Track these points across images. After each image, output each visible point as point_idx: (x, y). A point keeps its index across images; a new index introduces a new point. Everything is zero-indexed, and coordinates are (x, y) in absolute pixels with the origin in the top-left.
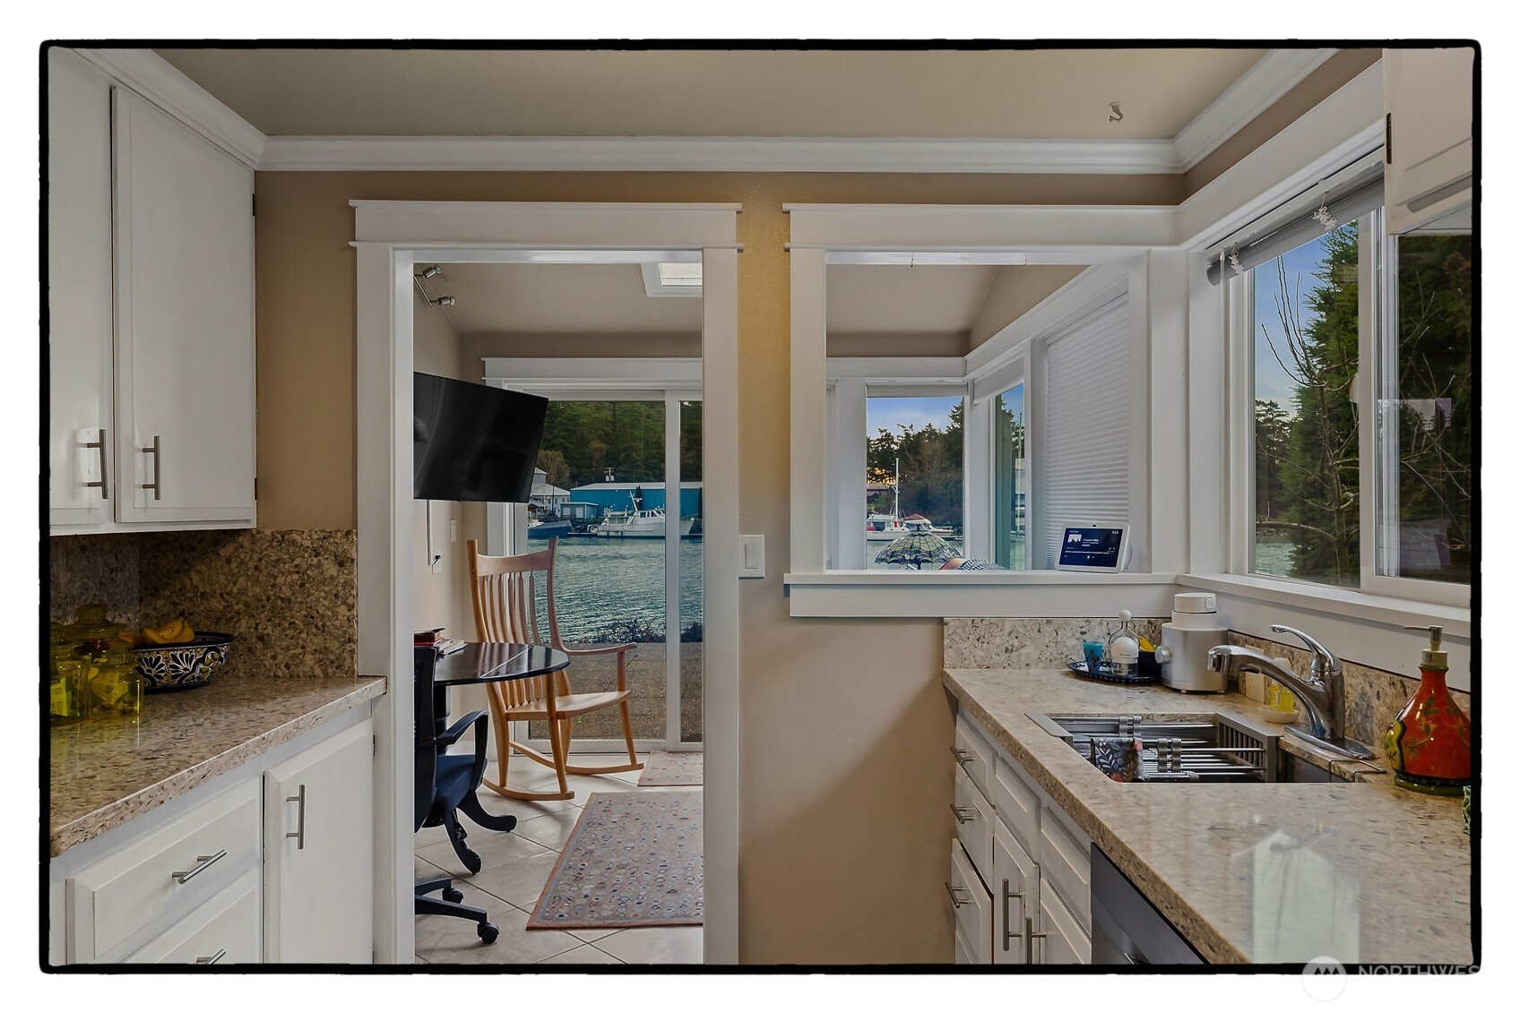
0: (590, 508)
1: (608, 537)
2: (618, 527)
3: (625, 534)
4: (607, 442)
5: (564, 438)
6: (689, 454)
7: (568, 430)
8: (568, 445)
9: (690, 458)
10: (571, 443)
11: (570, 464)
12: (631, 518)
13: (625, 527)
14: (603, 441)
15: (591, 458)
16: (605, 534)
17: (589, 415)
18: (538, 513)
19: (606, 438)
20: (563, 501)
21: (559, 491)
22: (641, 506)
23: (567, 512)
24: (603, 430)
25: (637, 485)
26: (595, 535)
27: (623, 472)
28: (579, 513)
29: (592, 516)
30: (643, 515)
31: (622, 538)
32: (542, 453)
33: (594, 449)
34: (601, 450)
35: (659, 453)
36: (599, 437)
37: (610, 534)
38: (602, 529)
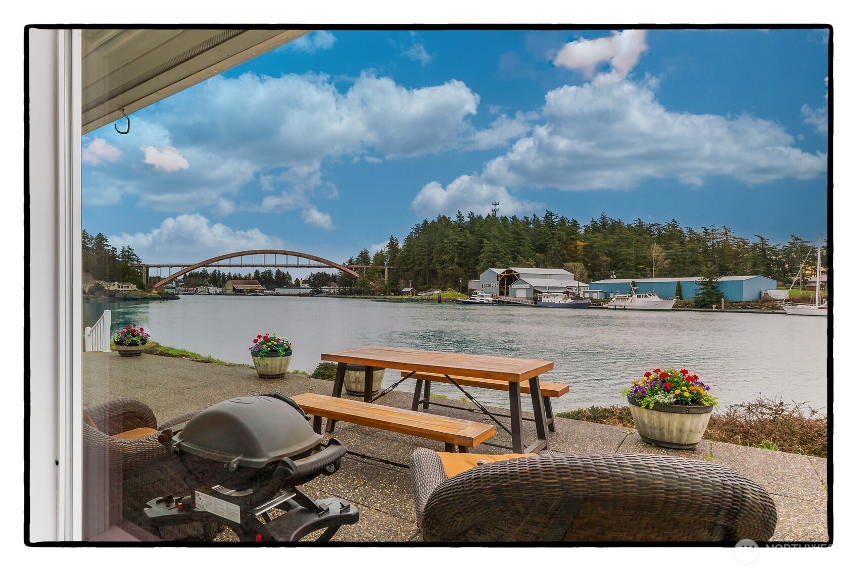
0: (602, 293)
1: (615, 309)
2: (622, 303)
3: (626, 308)
4: (610, 257)
5: (584, 255)
6: (667, 261)
7: (587, 251)
8: (586, 259)
9: (667, 264)
10: (589, 258)
11: (588, 270)
12: (630, 298)
14: (607, 256)
15: (601, 266)
16: (614, 307)
17: (599, 242)
18: (570, 296)
19: (609, 254)
20: (584, 289)
21: (581, 284)
22: (636, 292)
23: (587, 295)
24: (608, 250)
25: (633, 280)
26: (607, 308)
27: (621, 273)
28: (595, 296)
29: (603, 298)
30: (639, 297)
31: (625, 309)
32: (570, 264)
33: (603, 261)
34: (606, 261)
35: (645, 262)
36: (605, 254)
37: (617, 307)
38: (611, 304)
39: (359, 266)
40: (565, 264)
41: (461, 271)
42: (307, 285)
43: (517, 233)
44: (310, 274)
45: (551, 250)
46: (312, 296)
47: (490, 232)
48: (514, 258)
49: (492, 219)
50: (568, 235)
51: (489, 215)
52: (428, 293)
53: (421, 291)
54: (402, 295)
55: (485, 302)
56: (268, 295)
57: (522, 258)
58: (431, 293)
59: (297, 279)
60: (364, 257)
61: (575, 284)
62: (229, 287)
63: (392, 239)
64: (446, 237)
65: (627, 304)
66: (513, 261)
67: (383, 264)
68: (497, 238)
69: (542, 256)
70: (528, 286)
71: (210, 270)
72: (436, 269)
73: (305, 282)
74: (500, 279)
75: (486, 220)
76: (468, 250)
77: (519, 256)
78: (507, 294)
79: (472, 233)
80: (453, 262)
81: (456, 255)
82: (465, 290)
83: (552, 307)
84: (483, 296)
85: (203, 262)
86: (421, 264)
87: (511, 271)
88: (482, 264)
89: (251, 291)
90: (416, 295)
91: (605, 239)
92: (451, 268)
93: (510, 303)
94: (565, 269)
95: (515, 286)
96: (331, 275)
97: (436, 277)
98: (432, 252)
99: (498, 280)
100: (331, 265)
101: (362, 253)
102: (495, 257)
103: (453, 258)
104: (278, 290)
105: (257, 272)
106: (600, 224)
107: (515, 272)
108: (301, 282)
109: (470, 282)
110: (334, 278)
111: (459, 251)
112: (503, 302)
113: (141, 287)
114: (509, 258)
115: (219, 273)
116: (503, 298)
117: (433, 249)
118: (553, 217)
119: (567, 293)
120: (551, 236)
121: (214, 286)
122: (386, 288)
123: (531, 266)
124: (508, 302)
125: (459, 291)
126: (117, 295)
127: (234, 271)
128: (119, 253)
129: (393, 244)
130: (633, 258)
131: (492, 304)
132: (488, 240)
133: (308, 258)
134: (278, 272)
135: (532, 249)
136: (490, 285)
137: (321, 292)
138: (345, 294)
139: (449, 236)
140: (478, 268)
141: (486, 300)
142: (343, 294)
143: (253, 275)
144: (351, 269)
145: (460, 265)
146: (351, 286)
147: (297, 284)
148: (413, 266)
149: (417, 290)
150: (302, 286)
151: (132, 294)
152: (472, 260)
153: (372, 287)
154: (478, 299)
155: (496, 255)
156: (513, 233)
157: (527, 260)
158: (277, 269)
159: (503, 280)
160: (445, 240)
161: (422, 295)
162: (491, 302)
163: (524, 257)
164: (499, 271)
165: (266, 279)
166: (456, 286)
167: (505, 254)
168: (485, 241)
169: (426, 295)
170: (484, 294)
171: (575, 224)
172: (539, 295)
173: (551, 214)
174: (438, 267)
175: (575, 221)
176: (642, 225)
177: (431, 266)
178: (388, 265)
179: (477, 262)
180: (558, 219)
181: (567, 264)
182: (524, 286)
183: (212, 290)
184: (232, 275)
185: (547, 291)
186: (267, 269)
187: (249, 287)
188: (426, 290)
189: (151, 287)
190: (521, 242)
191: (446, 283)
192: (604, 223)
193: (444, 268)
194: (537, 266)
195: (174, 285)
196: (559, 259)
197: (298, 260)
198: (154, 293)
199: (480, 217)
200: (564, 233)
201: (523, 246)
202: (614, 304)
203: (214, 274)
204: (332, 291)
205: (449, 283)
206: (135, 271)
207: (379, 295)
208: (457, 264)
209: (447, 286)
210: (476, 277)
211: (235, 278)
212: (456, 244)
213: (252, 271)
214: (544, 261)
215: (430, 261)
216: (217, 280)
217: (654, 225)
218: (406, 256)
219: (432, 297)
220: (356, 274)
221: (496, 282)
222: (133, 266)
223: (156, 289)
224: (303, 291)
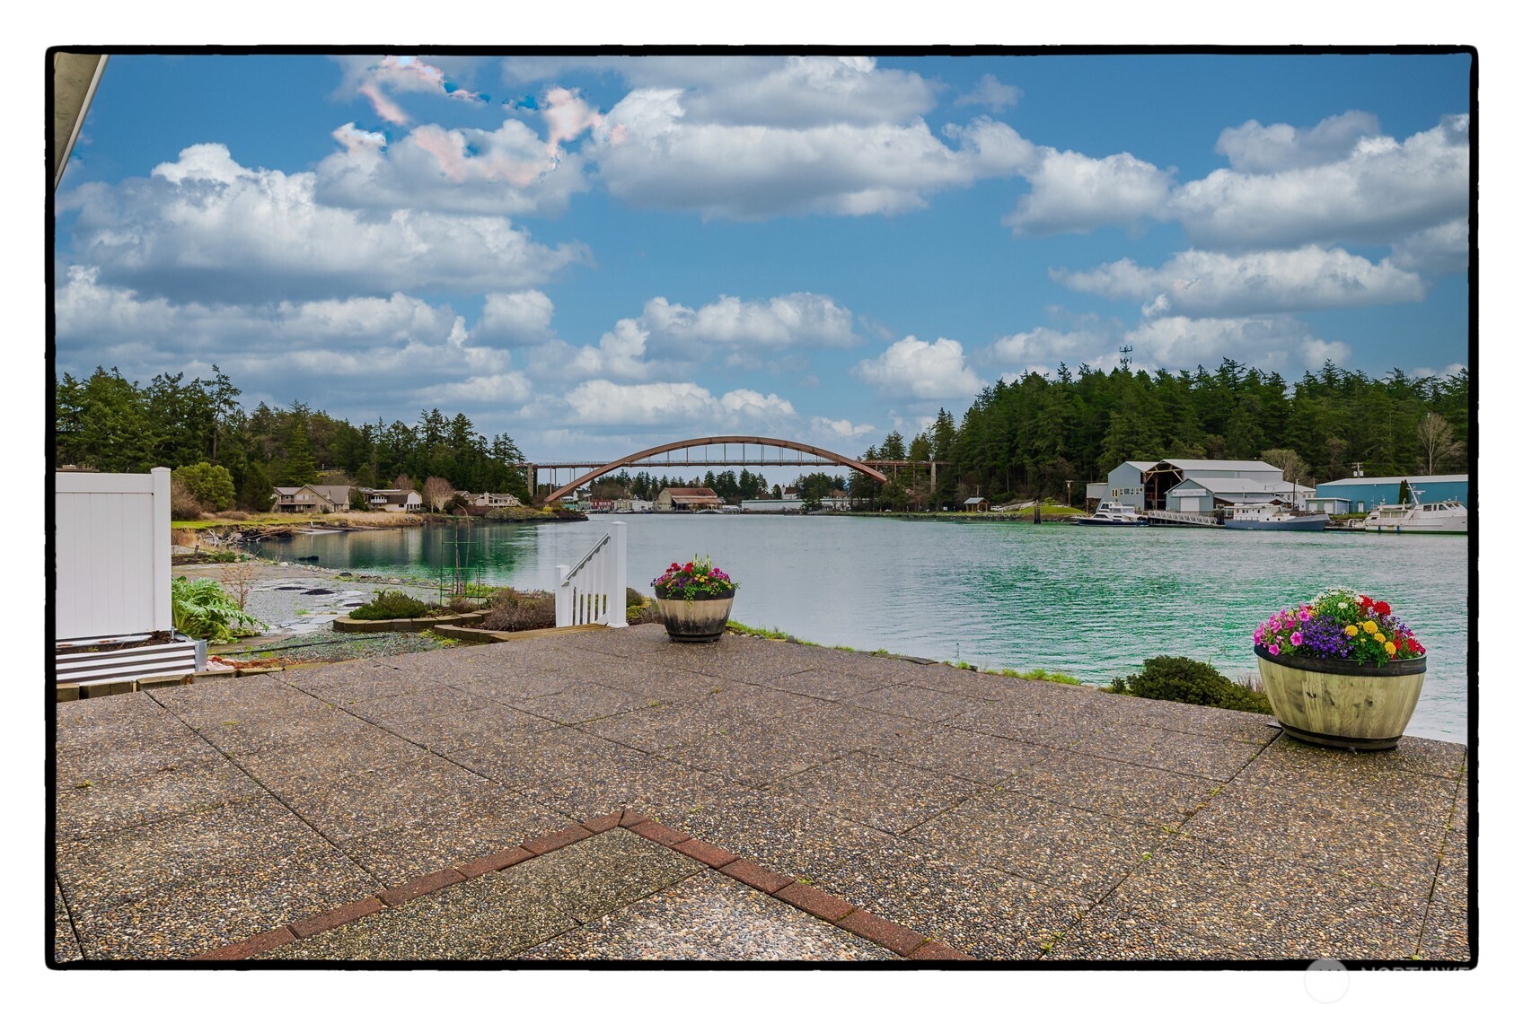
0: (1341, 504)
1: (1380, 532)
2: (1393, 521)
3: (1401, 529)
4: (1346, 438)
5: (1296, 436)
7: (1301, 429)
8: (1301, 443)
10: (1306, 441)
11: (1306, 462)
12: (1410, 512)
13: (1404, 521)
14: (1342, 437)
15: (1329, 455)
16: (1376, 528)
17: (1324, 412)
18: (1286, 509)
19: (1345, 434)
20: (1310, 496)
21: (1299, 488)
22: (1421, 499)
23: (1313, 507)
24: (1341, 426)
25: (1403, 479)
26: (1362, 530)
27: (1373, 467)
28: (1329, 509)
29: (1344, 512)
30: (1427, 508)
31: (1399, 532)
32: (1274, 452)
33: (1333, 446)
34: (1340, 446)
35: (1413, 446)
36: (1337, 433)
37: (1382, 528)
38: (1368, 523)
39: (886, 462)
40: (1264, 453)
41: (1068, 467)
42: (793, 496)
43: (1172, 400)
44: (797, 477)
45: (1234, 428)
46: (805, 513)
47: (1121, 398)
48: (1167, 444)
49: (1120, 376)
50: (1265, 400)
51: (1116, 369)
52: (1011, 507)
53: (996, 503)
54: (964, 509)
55: (1123, 520)
56: (730, 513)
57: (1182, 444)
58: (1016, 506)
59: (777, 486)
60: (894, 446)
61: (1289, 487)
62: (665, 498)
63: (943, 414)
64: (1041, 408)
65: (1403, 522)
66: (1166, 449)
67: (927, 458)
68: (1133, 408)
69: (1219, 440)
70: (1202, 492)
71: (633, 473)
72: (1023, 465)
73: (789, 490)
74: (1145, 481)
75: (1111, 378)
76: (1081, 431)
77: (1176, 440)
78: (1162, 506)
79: (1087, 400)
80: (1054, 452)
81: (1060, 440)
82: (1079, 500)
83: (1254, 530)
84: (1119, 510)
85: (624, 459)
86: (995, 457)
87: (1168, 466)
88: (1107, 455)
89: (702, 506)
90: (989, 510)
91: (1336, 406)
92: (1051, 462)
93: (1175, 522)
94: (1265, 461)
95: (1177, 492)
96: (833, 478)
97: (1024, 481)
98: (1015, 436)
99: (1142, 483)
100: (838, 461)
101: (890, 440)
102: (1132, 442)
103: (1055, 445)
104: (746, 505)
105: (710, 476)
106: (1320, 380)
107: (1174, 468)
108: (783, 491)
109: (1089, 487)
110: (839, 484)
111: (1065, 433)
112: (1158, 521)
113: (526, 500)
114: (1157, 444)
115: (647, 478)
116: (1157, 514)
117: (1016, 430)
118: (1236, 370)
119: (1276, 503)
120: (1234, 403)
121: (640, 499)
122: (935, 500)
123: (1199, 457)
124: (1169, 522)
125: (1066, 502)
126: (489, 515)
127: (672, 474)
128: (490, 446)
129: (944, 424)
130: (1390, 440)
131: (1137, 524)
132: (1118, 413)
133: (798, 449)
134: (745, 475)
135: (1198, 427)
136: (1127, 491)
137: (820, 507)
138: (862, 510)
139: (1047, 407)
140: (1100, 461)
141: (1126, 517)
142: (857, 510)
143: (702, 480)
144: (872, 467)
145: (1065, 455)
146: (871, 496)
147: (777, 495)
148: (984, 460)
149: (990, 501)
150: (785, 497)
151: (513, 513)
152: (1090, 448)
153: (910, 497)
154: (1110, 517)
155: (1134, 437)
156: (1162, 399)
157: (1191, 446)
158: (741, 468)
159: (1151, 481)
160: (1040, 414)
161: (998, 510)
162: (1135, 521)
163: (1185, 442)
164: (1146, 466)
165: (725, 486)
166: (1059, 494)
167: (1150, 437)
168: (1113, 414)
169: (1007, 511)
170: (1122, 507)
171: (1277, 383)
172: (1227, 508)
173: (1233, 365)
174: (1027, 461)
175: (1278, 376)
176: (1403, 381)
177: (1013, 459)
178: (934, 460)
179: (1098, 451)
180: (1246, 373)
181: (1269, 451)
182: (1195, 492)
183: (638, 504)
184: (669, 480)
185: (1243, 500)
186: (726, 469)
187: (697, 499)
188: (1006, 501)
189: (542, 501)
190: (1178, 414)
191: (1042, 488)
192: (1330, 378)
193: (1037, 463)
194: (1210, 456)
195: (575, 497)
196: (1249, 443)
197: (780, 453)
198: (547, 510)
199: (1100, 374)
200: (1257, 396)
201: (1182, 422)
202: (1377, 522)
203: (639, 479)
204: (838, 504)
205: (1046, 489)
206: (516, 475)
207: (922, 511)
208: (1062, 455)
209: (1043, 494)
210: (1099, 476)
211: (674, 485)
212: (1060, 420)
213: (700, 474)
214: (1221, 449)
215: (1012, 451)
216: (644, 489)
217: (1425, 381)
218: (970, 443)
219: (1019, 513)
220: (880, 475)
221: (1138, 487)
222: (512, 466)
223: (550, 503)
224: (788, 506)
